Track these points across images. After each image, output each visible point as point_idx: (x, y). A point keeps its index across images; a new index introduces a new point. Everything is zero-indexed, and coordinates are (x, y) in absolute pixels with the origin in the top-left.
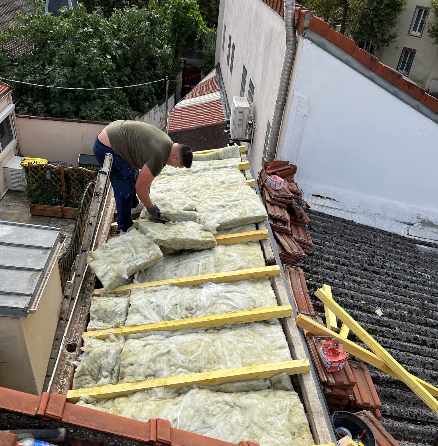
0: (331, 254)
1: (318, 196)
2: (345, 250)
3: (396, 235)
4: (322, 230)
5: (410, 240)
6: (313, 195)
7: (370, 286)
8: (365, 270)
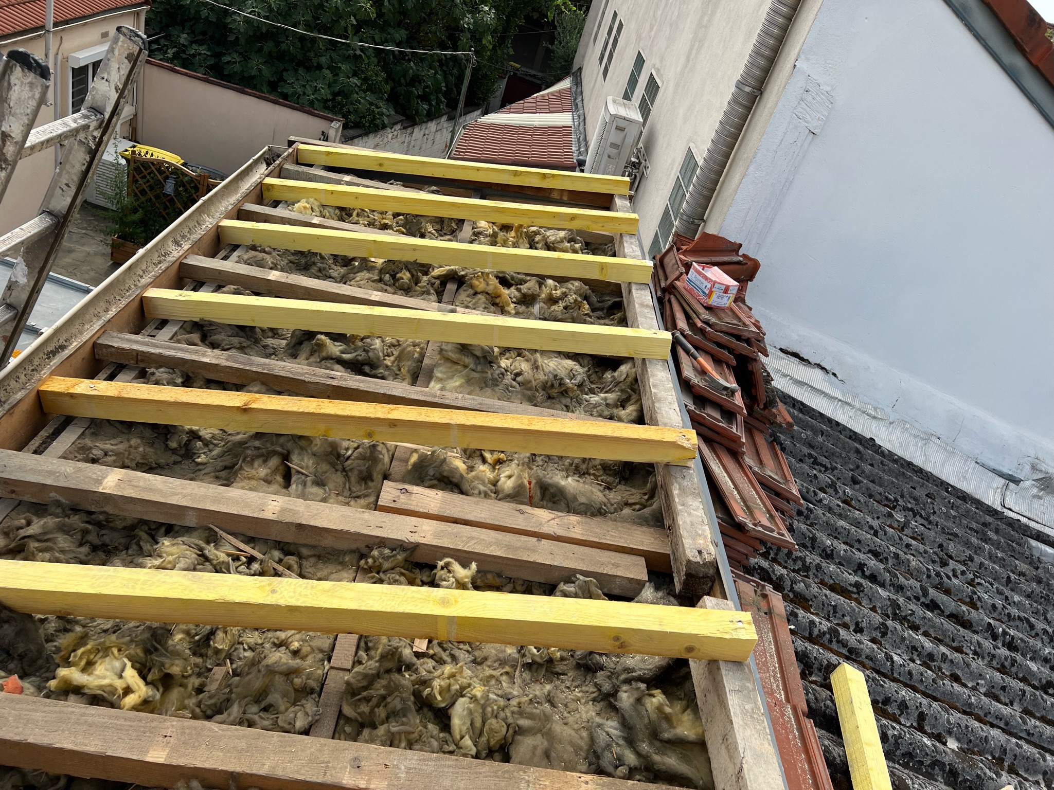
0: (835, 533)
1: (796, 355)
2: (871, 527)
3: (978, 503)
4: (806, 450)
5: (1013, 524)
6: (781, 350)
7: (959, 673)
8: (933, 606)
